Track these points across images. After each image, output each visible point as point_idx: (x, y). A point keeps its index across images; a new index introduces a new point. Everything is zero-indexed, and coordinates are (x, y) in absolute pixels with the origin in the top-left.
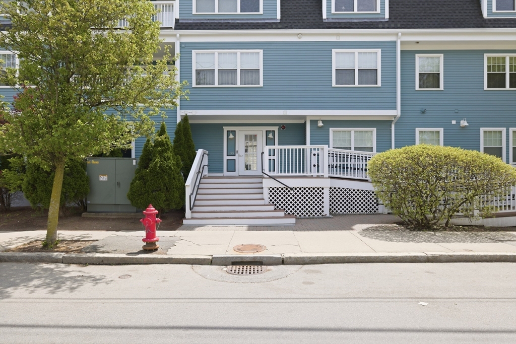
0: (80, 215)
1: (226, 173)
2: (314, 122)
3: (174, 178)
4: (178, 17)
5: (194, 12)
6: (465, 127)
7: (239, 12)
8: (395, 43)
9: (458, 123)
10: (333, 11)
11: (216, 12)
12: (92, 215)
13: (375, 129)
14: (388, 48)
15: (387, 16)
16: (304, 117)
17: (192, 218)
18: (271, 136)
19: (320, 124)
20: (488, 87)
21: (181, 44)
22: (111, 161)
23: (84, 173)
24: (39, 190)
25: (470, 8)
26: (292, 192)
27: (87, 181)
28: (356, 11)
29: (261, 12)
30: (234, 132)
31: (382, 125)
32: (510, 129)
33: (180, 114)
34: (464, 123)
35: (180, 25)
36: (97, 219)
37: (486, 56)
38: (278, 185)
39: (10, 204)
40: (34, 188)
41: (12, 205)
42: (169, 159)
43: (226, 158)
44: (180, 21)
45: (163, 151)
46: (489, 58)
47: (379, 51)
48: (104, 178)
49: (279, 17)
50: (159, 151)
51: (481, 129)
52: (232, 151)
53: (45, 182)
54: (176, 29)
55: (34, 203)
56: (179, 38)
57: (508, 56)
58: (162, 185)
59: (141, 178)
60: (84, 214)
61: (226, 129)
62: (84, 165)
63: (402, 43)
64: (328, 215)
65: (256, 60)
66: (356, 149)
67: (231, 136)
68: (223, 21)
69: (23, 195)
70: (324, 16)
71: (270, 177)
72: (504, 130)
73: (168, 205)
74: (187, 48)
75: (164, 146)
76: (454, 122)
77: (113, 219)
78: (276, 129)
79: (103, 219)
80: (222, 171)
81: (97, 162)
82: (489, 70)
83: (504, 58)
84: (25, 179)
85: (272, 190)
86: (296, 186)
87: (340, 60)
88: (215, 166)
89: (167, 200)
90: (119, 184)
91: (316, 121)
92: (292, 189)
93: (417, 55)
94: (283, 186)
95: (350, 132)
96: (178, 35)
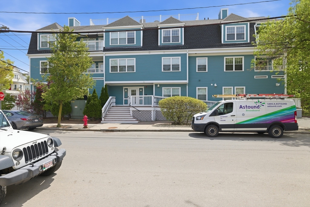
0: (69, 119)
1: (124, 105)
2: (156, 85)
3: (98, 107)
4: (104, 47)
5: (110, 44)
6: (216, 86)
7: (127, 44)
8: (186, 54)
9: (214, 85)
10: (162, 42)
11: (118, 44)
12: (72, 120)
13: (180, 87)
14: (183, 56)
15: (183, 44)
16: (153, 83)
17: (104, 121)
18: (141, 90)
19: (158, 86)
20: (226, 70)
21: (105, 56)
22: (79, 101)
23: (69, 105)
24: (56, 111)
25: (217, 39)
26: (140, 112)
27: (71, 108)
28: (171, 42)
29: (135, 44)
30: (127, 89)
31: (183, 86)
32: (235, 87)
33: (105, 83)
34: (215, 85)
35: (105, 50)
36: (74, 121)
37: (225, 58)
38: (135, 110)
39: (46, 116)
40: (54, 110)
41: (47, 117)
42: (96, 101)
43: (124, 99)
44: (105, 48)
45: (94, 98)
46: (226, 59)
47: (180, 57)
48: (76, 107)
49: (142, 45)
50: (93, 98)
51: (223, 87)
52: (126, 96)
53: (57, 109)
54: (103, 51)
55: (54, 115)
56: (104, 55)
57: (234, 58)
58: (94, 109)
59: (87, 107)
60: (70, 119)
61: (124, 88)
62: (70, 103)
63: (189, 54)
64: (153, 120)
65: (133, 62)
66: (173, 95)
67: (126, 91)
68: (121, 48)
69: (51, 113)
70: (159, 45)
71: (132, 107)
72: (232, 87)
73: (96, 116)
74: (107, 58)
75: (94, 96)
76: (212, 85)
77: (79, 121)
78: (143, 87)
79: (76, 121)
80: (123, 104)
81: (74, 102)
82: (226, 63)
83: (233, 58)
84: (51, 108)
85: (133, 111)
86: (142, 110)
87: (165, 61)
88: (119, 102)
89: (95, 114)
90: (81, 109)
91: (157, 85)
92: (140, 111)
93: (197, 58)
94: (137, 110)
95: (170, 89)
96: (104, 54)
